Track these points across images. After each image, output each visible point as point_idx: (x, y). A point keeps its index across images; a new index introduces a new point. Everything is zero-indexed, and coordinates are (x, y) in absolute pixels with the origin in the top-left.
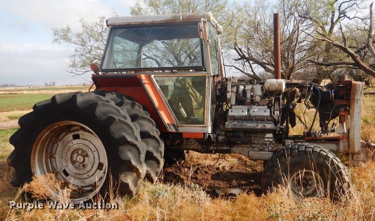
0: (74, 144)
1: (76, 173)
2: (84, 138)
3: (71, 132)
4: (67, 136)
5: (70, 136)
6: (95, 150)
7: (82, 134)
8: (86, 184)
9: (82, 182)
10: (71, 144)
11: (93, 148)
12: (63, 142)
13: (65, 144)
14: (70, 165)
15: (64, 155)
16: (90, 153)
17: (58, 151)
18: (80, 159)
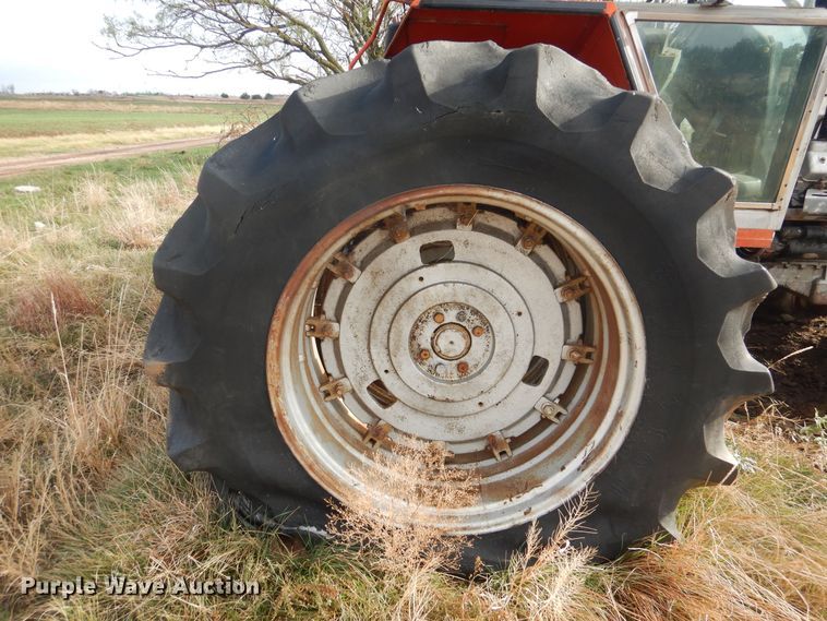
0: (426, 283)
1: (433, 398)
2: (472, 259)
3: (413, 232)
4: (395, 249)
5: (408, 250)
6: (523, 309)
7: (466, 243)
8: (467, 435)
9: (450, 429)
10: (417, 285)
11: (515, 303)
12: (375, 275)
13: (385, 282)
14: (409, 368)
15: (380, 327)
16: (499, 322)
17: (348, 311)
18: (452, 341)
